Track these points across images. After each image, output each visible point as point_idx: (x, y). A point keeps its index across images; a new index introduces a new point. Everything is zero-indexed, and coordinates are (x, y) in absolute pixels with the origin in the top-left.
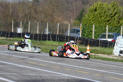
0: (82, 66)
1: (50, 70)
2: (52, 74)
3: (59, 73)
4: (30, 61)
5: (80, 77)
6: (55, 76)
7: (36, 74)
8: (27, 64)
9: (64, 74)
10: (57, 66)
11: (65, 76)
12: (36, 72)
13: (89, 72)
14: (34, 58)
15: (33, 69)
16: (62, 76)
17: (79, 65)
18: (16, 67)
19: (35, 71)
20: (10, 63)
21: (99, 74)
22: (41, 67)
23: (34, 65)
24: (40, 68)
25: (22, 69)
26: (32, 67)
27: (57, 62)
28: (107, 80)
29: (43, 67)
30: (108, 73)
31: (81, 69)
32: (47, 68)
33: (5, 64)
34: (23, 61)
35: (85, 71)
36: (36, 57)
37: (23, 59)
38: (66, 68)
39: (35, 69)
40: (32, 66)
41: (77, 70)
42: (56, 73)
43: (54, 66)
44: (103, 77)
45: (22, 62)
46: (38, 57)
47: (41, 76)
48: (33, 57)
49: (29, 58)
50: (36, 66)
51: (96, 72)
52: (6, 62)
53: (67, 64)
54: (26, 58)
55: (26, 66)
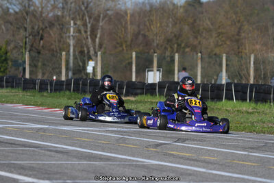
1: (231, 170)
3: (256, 176)
4: (177, 149)
8: (167, 156)
10: (250, 161)
12: (190, 178)
14: (187, 142)
15: (183, 169)
18: (137, 166)
19: (190, 175)
20: (122, 154)
22: (207, 164)
23: (188, 159)
24: (204, 167)
25: (153, 169)
26: (181, 164)
27: (250, 150)
29: (211, 163)
32: (222, 167)
33: (108, 159)
34: (158, 149)
36: (194, 140)
37: (157, 145)
39: (188, 170)
40: (182, 161)
42: (246, 177)
45: (156, 152)
46: (199, 140)
48: (184, 140)
49: (175, 142)
50: (192, 162)
52: (111, 153)
54: (165, 144)
55: (165, 162)
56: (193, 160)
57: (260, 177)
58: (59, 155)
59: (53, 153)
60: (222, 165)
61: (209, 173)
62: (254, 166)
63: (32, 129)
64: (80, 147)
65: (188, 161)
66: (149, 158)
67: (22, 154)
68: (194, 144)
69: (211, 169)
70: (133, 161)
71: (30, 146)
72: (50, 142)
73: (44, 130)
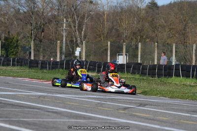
4: (140, 111)
8: (133, 117)
14: (147, 106)
15: (143, 126)
18: (110, 123)
20: (100, 115)
22: (161, 122)
23: (147, 119)
24: (159, 125)
26: (143, 122)
27: (192, 113)
33: (90, 118)
34: (126, 112)
36: (151, 105)
37: (125, 109)
39: (146, 126)
40: (143, 120)
43: (187, 120)
45: (124, 113)
46: (155, 105)
48: (144, 105)
49: (138, 106)
50: (150, 121)
52: (92, 113)
54: (131, 108)
55: (131, 120)
56: (150, 119)
58: (55, 115)
59: (50, 113)
60: (171, 123)
62: (195, 124)
63: (35, 96)
64: (70, 109)
65: (147, 121)
66: (119, 117)
67: (28, 114)
68: (152, 108)
69: (164, 126)
70: (108, 119)
71: (34, 108)
72: (48, 105)
73: (44, 97)
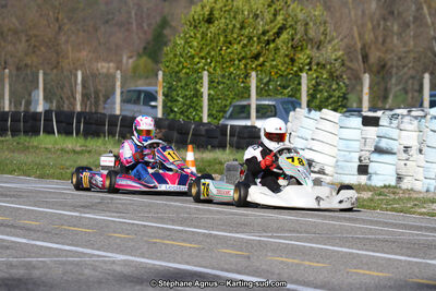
0: (173, 222)
1: (60, 240)
2: (66, 256)
3: (93, 248)
5: (169, 261)
6: (77, 264)
7: (8, 256)
9: (109, 254)
10: (83, 226)
11: (114, 262)
12: (8, 252)
13: (199, 243)
16: (105, 262)
17: (162, 220)
19: (8, 248)
21: (233, 247)
28: (263, 267)
29: (33, 230)
30: (266, 243)
31: (168, 233)
32: (48, 235)
35: (184, 241)
38: (115, 232)
41: (156, 238)
42: (80, 250)
44: (249, 258)
47: (30, 262)
51: (224, 241)
53: (119, 217)
57: (98, 250)
61: (33, 245)
